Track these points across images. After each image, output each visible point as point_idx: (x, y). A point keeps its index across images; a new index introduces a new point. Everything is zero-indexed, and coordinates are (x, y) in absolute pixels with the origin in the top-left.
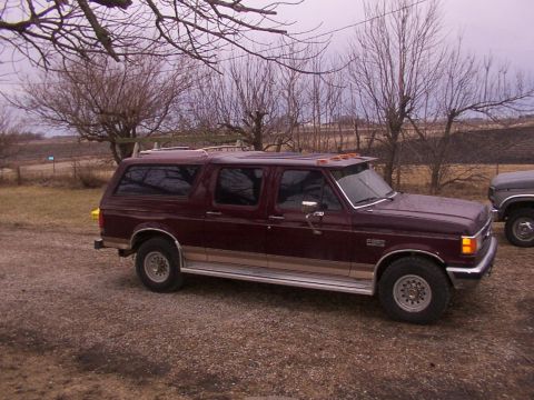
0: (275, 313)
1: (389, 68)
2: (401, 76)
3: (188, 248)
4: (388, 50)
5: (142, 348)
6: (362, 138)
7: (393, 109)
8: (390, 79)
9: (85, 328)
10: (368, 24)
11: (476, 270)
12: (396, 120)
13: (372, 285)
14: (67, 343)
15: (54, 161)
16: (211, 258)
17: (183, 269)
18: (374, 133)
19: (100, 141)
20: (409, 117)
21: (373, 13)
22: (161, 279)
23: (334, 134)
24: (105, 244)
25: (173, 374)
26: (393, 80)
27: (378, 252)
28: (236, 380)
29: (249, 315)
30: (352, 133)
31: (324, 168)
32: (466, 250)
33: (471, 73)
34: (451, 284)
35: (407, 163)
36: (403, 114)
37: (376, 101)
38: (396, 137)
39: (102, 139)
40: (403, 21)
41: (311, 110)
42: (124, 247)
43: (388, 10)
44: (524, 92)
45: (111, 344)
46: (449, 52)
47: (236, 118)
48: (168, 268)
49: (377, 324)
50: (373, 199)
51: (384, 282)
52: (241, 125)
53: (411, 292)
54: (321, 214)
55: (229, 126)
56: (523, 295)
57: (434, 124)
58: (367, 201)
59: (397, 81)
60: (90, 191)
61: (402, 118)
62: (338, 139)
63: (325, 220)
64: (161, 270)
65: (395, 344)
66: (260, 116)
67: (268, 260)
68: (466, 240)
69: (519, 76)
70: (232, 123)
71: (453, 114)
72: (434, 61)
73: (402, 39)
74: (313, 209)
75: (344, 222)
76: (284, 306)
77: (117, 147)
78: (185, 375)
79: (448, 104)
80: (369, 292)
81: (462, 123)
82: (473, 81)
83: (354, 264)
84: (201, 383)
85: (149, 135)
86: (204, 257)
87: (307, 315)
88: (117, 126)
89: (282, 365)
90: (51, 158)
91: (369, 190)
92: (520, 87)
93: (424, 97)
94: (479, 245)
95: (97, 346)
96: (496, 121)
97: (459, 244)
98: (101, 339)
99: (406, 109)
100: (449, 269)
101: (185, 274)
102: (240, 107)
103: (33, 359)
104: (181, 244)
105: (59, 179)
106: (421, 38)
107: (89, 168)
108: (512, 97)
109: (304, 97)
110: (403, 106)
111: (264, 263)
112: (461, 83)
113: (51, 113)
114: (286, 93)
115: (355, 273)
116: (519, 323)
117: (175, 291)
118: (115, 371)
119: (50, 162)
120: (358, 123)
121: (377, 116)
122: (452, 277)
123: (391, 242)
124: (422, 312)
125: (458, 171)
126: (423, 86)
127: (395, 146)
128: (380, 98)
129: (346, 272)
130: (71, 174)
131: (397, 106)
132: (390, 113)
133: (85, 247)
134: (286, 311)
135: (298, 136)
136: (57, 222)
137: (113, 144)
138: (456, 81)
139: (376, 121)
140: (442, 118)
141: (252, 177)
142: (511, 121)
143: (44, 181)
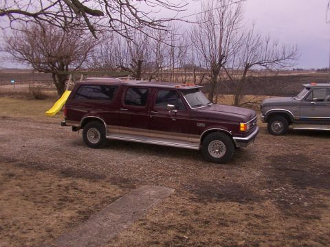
0: (152, 158)
1: (213, 39)
2: (220, 43)
3: (110, 126)
4: (213, 29)
5: (91, 169)
6: (197, 77)
7: (215, 62)
8: (214, 45)
9: (62, 161)
10: (203, 14)
11: (246, 139)
12: (216, 69)
13: (198, 145)
14: (54, 167)
15: (14, 84)
16: (121, 131)
17: (107, 137)
18: (204, 75)
19: (46, 72)
20: (224, 67)
21: (206, 8)
22: (95, 142)
23: (182, 74)
24: (67, 124)
25: (108, 178)
26: (216, 46)
27: (202, 129)
28: (137, 180)
29: (140, 158)
30: (192, 74)
31: (179, 90)
32: (242, 129)
33: (258, 44)
34: (235, 145)
35: (222, 93)
36: (220, 65)
37: (206, 57)
38: (216, 77)
39: (47, 71)
40: (223, 14)
41: (169, 60)
42: (77, 125)
43: (214, 7)
44: (286, 56)
45: (76, 168)
46: (248, 32)
47: (127, 63)
48: (99, 137)
49: (200, 163)
50: (201, 105)
51: (204, 144)
52: (129, 66)
53: (217, 149)
54: (176, 111)
55: (123, 67)
56: (270, 154)
57: (237, 71)
58: (198, 106)
59: (218, 46)
60: (39, 101)
61: (220, 67)
62: (184, 77)
63: (177, 114)
64: (96, 137)
65: (208, 170)
66: (140, 62)
67: (150, 132)
68: (242, 125)
69: (284, 48)
70: (124, 66)
71: (248, 66)
72: (238, 36)
73: (221, 23)
74: (172, 108)
75: (187, 115)
76: (157, 155)
77: (56, 76)
78: (113, 179)
79: (245, 60)
80: (197, 148)
81: (253, 71)
82: (259, 48)
83: (191, 135)
84: (121, 182)
85: (75, 70)
86: (118, 131)
87: (167, 159)
88: (57, 64)
89: (157, 176)
90: (13, 82)
91: (199, 101)
92: (284, 53)
93: (233, 56)
94: (248, 127)
95: (69, 169)
96: (271, 71)
97: (239, 126)
98: (70, 166)
99: (222, 62)
100: (234, 138)
101: (108, 139)
102: (129, 57)
103: (40, 172)
104: (107, 124)
105: (21, 94)
106: (232, 23)
107: (39, 88)
108: (280, 58)
109: (166, 52)
110: (220, 60)
111: (148, 134)
112: (253, 49)
113: (19, 55)
114: (155, 50)
115: (190, 139)
116: (266, 165)
117: (102, 148)
118: (80, 177)
119: (12, 84)
120: (196, 68)
121: (205, 65)
122: (235, 141)
123: (208, 125)
124: (221, 158)
125: (250, 98)
126: (231, 50)
127: (215, 82)
128: (208, 56)
129: (186, 139)
130: (28, 91)
131: (217, 60)
132: (213, 65)
133: (48, 128)
134: (158, 157)
135: (161, 75)
136: (26, 116)
137: (54, 74)
138: (250, 48)
139: (205, 68)
140: (242, 68)
141: (139, 93)
142: (279, 71)
143: (11, 94)
